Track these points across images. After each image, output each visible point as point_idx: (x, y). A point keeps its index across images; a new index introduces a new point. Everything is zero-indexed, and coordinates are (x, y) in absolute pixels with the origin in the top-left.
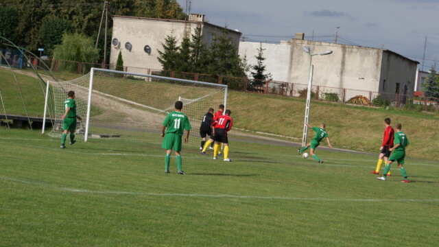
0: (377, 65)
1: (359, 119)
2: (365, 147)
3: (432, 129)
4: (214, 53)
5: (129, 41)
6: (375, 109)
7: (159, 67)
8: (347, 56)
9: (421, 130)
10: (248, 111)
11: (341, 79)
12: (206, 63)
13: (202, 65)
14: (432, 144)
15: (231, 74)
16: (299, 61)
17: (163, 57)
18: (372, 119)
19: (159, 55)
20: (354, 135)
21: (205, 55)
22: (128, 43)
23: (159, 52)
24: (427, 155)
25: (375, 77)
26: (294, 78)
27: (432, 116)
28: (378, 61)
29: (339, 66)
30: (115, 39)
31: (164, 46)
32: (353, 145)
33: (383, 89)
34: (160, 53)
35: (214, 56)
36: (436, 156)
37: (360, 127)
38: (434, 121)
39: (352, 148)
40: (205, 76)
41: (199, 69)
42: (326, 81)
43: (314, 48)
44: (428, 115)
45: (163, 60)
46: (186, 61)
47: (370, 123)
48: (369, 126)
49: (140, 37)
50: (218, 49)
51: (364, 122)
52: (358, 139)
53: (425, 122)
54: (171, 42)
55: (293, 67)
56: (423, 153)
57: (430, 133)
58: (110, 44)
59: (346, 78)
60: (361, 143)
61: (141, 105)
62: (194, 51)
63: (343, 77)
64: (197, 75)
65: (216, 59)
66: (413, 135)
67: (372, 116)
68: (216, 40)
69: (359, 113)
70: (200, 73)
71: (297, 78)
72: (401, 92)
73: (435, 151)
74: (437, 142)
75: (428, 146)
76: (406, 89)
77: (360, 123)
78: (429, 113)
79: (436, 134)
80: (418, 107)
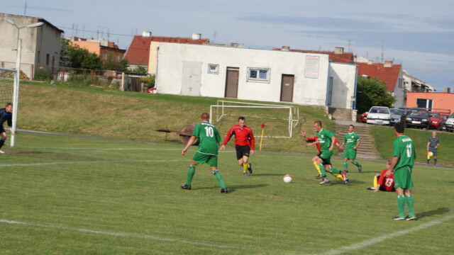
0: (32, 35)
1: (30, 95)
2: (48, 126)
3: (112, 105)
6: (39, 84)
9: (101, 106)
14: (119, 122)
18: (43, 95)
20: (29, 112)
24: (119, 134)
25: (31, 48)
27: (102, 89)
28: (33, 31)
32: (34, 126)
33: (39, 61)
37: (36, 105)
38: (111, 96)
39: (33, 128)
44: (98, 89)
47: (43, 100)
48: (44, 102)
51: (37, 99)
52: (37, 118)
53: (102, 98)
56: (114, 132)
57: (111, 109)
60: (42, 123)
66: (94, 112)
67: (44, 92)
69: (27, 89)
72: (50, 64)
73: (125, 129)
74: (123, 119)
75: (116, 124)
76: (54, 60)
77: (32, 99)
78: (97, 87)
79: (118, 109)
80: (85, 81)
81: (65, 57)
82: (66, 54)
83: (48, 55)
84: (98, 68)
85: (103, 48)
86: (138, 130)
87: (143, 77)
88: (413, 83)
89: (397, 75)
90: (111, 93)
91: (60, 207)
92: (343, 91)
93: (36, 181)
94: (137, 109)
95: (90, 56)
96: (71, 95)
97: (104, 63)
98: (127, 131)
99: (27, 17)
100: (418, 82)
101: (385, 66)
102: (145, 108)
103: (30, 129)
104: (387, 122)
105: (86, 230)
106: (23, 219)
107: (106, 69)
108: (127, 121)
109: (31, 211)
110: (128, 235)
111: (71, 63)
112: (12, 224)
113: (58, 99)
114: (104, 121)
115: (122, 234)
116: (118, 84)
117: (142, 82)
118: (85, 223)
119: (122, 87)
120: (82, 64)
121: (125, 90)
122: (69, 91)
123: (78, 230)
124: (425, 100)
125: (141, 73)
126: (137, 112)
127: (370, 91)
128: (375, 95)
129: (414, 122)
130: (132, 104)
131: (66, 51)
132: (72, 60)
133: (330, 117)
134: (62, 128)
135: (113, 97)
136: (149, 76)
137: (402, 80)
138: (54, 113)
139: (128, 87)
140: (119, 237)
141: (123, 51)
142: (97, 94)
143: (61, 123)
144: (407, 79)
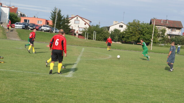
88: (21, 14)
89: (16, 11)
92: (5, 17)
100: (22, 13)
101: (12, 8)
104: (22, 28)
124: (27, 20)
127: (12, 17)
128: (14, 18)
129: (31, 28)
133: (1, 26)
137: (17, 13)
144: (19, 13)
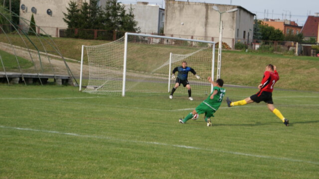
0: (233, 18)
1: (231, 60)
2: (243, 82)
3: (289, 66)
4: (108, 13)
5: (34, 6)
6: (238, 52)
7: (65, 26)
8: (209, 12)
9: (281, 67)
10: (143, 57)
11: (206, 29)
12: (103, 21)
13: (100, 23)
14: (294, 78)
15: (123, 30)
16: (172, 17)
17: (68, 18)
18: (240, 60)
19: (64, 17)
20: (230, 72)
21: (101, 15)
22: (33, 8)
23: (64, 14)
24: (294, 86)
25: (232, 27)
26: (169, 30)
27: (282, 55)
28: (233, 15)
29: (204, 20)
30: (23, 5)
31: (68, 9)
32: (233, 81)
33: (238, 36)
34: (66, 15)
35: (108, 15)
36: (300, 86)
37: (235, 66)
38: (288, 59)
39: (233, 83)
40: (102, 32)
41: (96, 26)
42: (194, 32)
43: (183, 7)
45: (68, 20)
46: (86, 20)
47: (240, 63)
48: (241, 65)
49: (42, 3)
50: (111, 10)
51: (236, 62)
52: (236, 76)
53: (282, 61)
54: (73, 5)
55: (168, 22)
56: (290, 85)
57: (289, 69)
58: (19, 9)
59: (210, 29)
60: (239, 79)
61: (57, 56)
62: (92, 12)
63: (207, 28)
64: (96, 31)
65: (110, 18)
67: (241, 58)
68: (109, 3)
69: (230, 55)
70: (98, 29)
71: (171, 30)
72: (246, 38)
73: (298, 83)
74: (297, 76)
75: (291, 79)
76: (249, 35)
77: (233, 63)
78: (279, 53)
79: (293, 69)
80: (270, 49)
81: (258, 33)
82: (258, 30)
83: (245, 32)
84: (281, 40)
85: (286, 25)
86: (307, 84)
87: (313, 45)
90: (288, 57)
91: (229, 137)
93: (220, 119)
94: (307, 69)
95: (275, 32)
96: (260, 59)
97: (285, 36)
98: (299, 84)
99: (229, 6)
102: (312, 67)
103: (231, 84)
105: (239, 153)
106: (198, 145)
107: (287, 40)
108: (299, 77)
109: (207, 140)
110: (268, 157)
111: (262, 37)
112: (187, 149)
113: (251, 62)
114: (282, 77)
115: (264, 156)
116: (294, 51)
117: (312, 49)
118: (241, 149)
119: (297, 53)
120: (270, 37)
121: (299, 55)
122: (258, 56)
123: (234, 153)
125: (312, 42)
126: (307, 71)
130: (303, 65)
131: (259, 28)
132: (263, 35)
134: (253, 82)
135: (289, 60)
136: (318, 45)
138: (247, 72)
139: (301, 53)
140: (261, 158)
141: (301, 27)
142: (278, 59)
143: (252, 79)
